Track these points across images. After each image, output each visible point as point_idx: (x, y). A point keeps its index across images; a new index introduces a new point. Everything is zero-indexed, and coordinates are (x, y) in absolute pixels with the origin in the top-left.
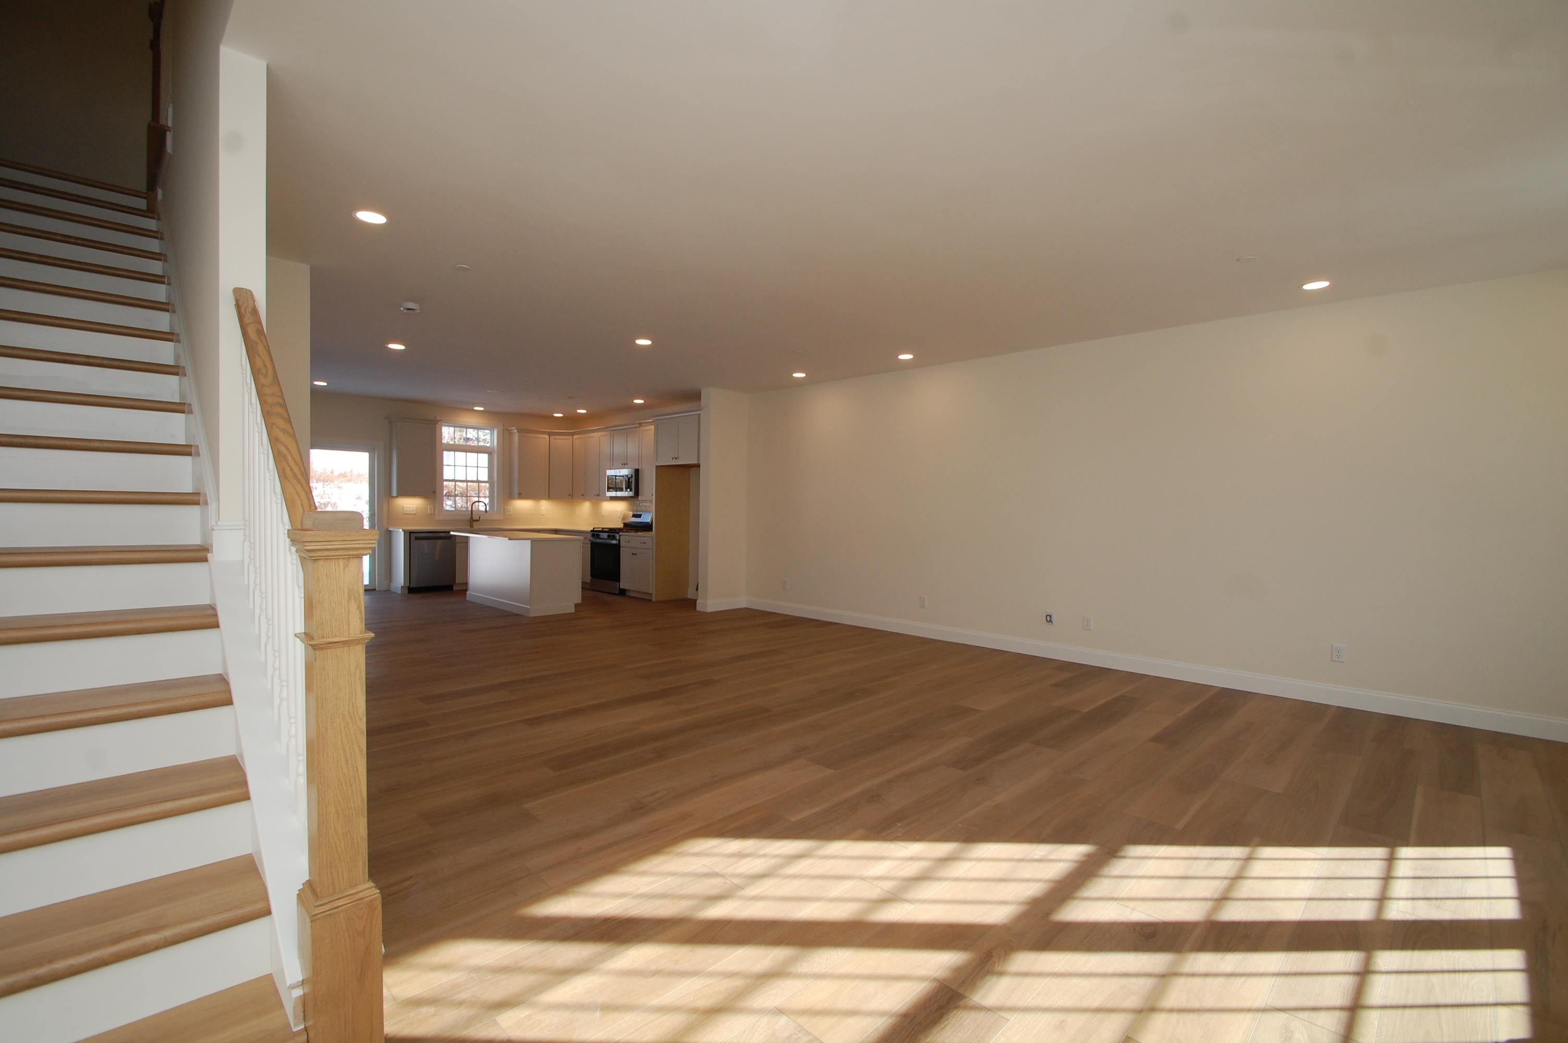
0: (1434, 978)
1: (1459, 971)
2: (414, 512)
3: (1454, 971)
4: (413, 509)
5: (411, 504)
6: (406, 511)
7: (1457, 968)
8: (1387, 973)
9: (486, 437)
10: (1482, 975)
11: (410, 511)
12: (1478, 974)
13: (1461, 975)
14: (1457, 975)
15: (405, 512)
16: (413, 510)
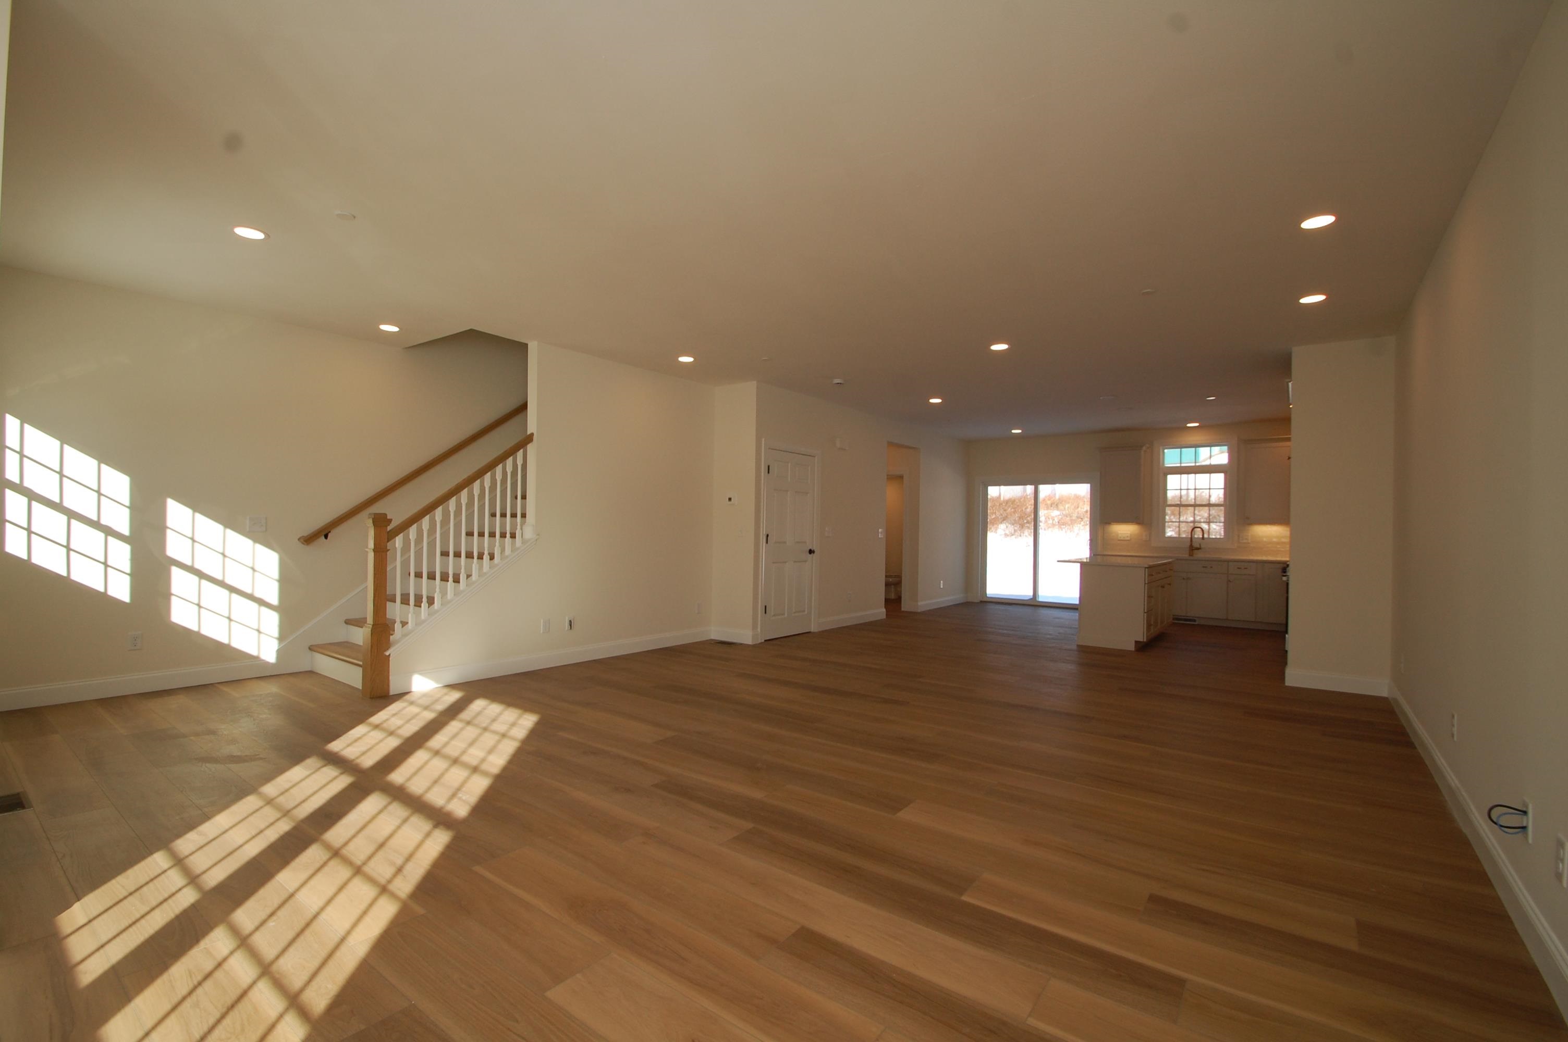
0: (147, 909)
1: (130, 926)
2: (1128, 539)
3: (134, 923)
4: (1128, 535)
5: (1124, 530)
6: (1120, 537)
7: (134, 927)
8: (180, 889)
9: (1220, 456)
10: (110, 936)
11: (1124, 537)
12: (115, 933)
13: (127, 924)
14: (130, 922)
15: (1119, 539)
16: (1127, 537)
